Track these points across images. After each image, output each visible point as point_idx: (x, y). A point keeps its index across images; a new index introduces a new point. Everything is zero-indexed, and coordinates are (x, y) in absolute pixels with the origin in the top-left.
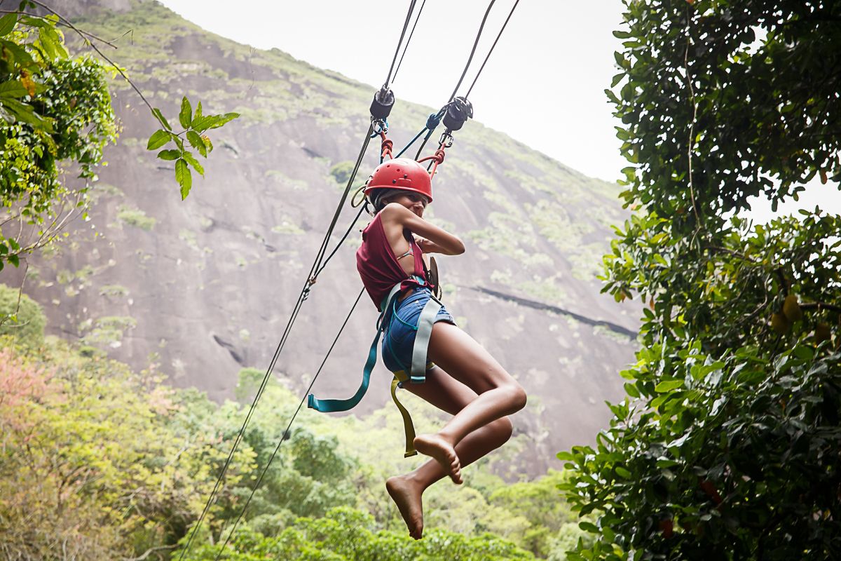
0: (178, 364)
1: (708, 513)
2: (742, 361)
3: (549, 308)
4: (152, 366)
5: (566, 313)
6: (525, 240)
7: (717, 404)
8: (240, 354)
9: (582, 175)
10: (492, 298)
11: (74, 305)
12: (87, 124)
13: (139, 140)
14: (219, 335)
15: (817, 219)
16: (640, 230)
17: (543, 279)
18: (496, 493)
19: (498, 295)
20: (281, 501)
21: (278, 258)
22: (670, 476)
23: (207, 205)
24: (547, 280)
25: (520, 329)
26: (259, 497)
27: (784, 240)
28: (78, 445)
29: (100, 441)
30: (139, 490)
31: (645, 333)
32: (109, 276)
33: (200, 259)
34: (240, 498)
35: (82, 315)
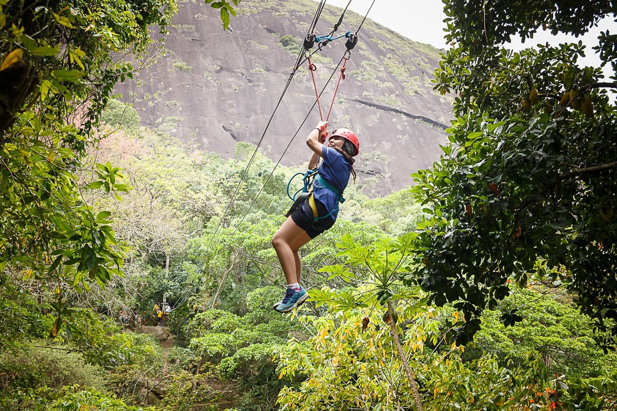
0: (205, 140)
1: (493, 199)
2: (513, 122)
3: (392, 110)
4: (192, 139)
5: (401, 112)
6: (380, 75)
7: (499, 144)
8: (236, 135)
9: (409, 40)
10: (364, 105)
11: (153, 111)
12: (163, 5)
13: (182, 25)
14: (224, 125)
15: (547, 50)
16: (455, 56)
17: (389, 95)
18: (365, 203)
19: (366, 103)
20: (259, 207)
21: (254, 86)
22: (473, 183)
23: (217, 59)
24: (391, 96)
25: (377, 121)
26: (247, 204)
27: (529, 61)
28: (158, 179)
29: (170, 177)
30: (190, 201)
31: (456, 111)
32: (170, 96)
33: (215, 86)
34: (238, 206)
35: (157, 116)
